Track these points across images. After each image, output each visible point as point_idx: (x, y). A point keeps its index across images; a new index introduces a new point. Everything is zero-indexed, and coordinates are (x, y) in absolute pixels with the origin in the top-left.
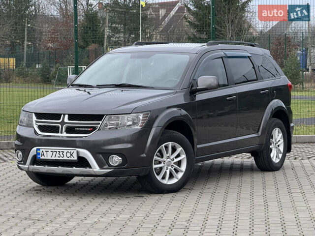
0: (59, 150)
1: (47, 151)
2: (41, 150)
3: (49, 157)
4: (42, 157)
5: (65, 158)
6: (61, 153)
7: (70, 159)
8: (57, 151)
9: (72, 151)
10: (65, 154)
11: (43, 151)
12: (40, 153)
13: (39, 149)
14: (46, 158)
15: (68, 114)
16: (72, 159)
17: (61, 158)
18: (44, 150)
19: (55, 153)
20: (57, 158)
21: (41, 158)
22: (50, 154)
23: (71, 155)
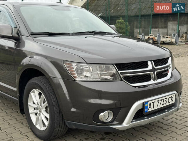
0: (163, 98)
1: (153, 102)
2: (149, 103)
3: (155, 108)
4: (150, 110)
5: (168, 104)
6: (164, 101)
7: (170, 103)
8: (162, 99)
9: (172, 96)
10: (167, 100)
11: (150, 104)
12: (147, 106)
13: (147, 102)
14: (153, 109)
15: (153, 61)
16: (172, 102)
17: (165, 105)
18: (151, 102)
19: (160, 102)
20: (162, 106)
21: (148, 111)
22: (156, 103)
23: (172, 99)
